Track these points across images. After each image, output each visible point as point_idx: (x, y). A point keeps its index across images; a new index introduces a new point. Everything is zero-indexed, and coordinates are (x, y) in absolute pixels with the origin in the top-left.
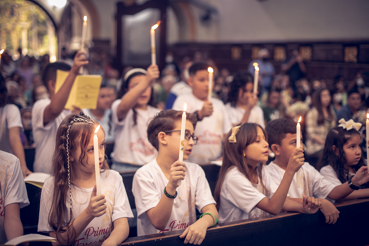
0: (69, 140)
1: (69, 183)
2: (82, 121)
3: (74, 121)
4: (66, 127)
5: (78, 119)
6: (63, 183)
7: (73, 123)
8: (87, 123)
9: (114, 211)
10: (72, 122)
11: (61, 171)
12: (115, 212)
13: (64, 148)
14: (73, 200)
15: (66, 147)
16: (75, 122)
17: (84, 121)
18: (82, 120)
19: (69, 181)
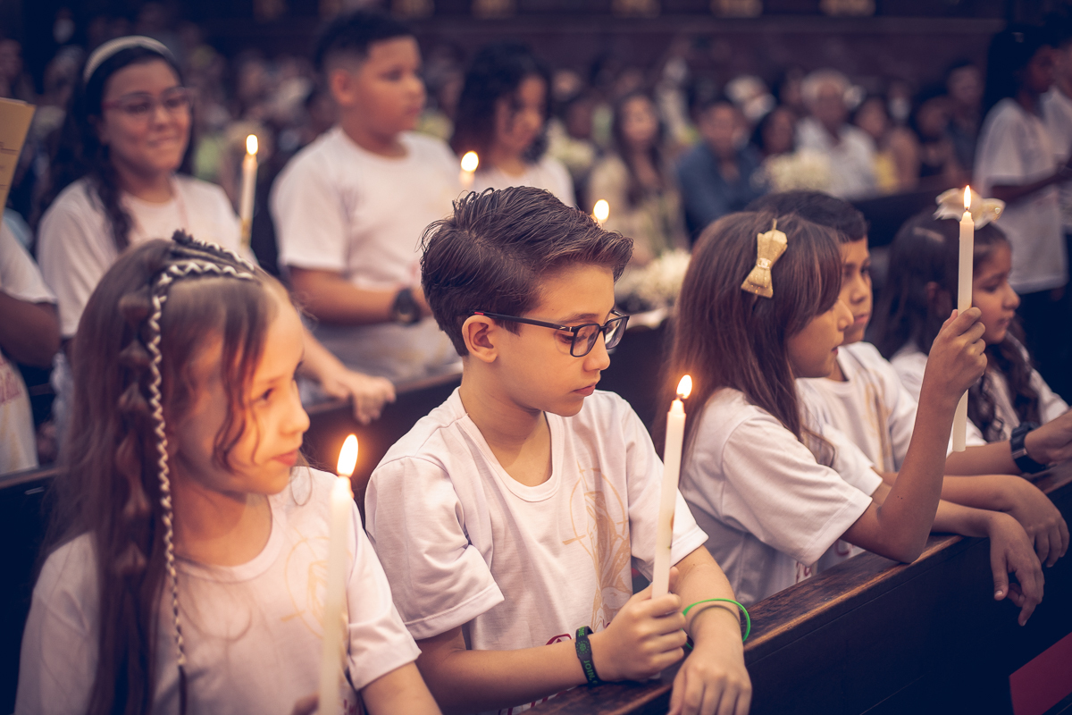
0: (161, 366)
1: (171, 558)
2: (211, 273)
3: (171, 274)
4: (145, 303)
5: (192, 265)
6: (141, 561)
7: (170, 284)
8: (232, 281)
9: (357, 643)
10: (165, 279)
11: (130, 508)
12: (363, 650)
13: (139, 401)
14: (188, 629)
15: (149, 395)
16: (176, 278)
17: (221, 268)
18: (209, 266)
19: (171, 546)
